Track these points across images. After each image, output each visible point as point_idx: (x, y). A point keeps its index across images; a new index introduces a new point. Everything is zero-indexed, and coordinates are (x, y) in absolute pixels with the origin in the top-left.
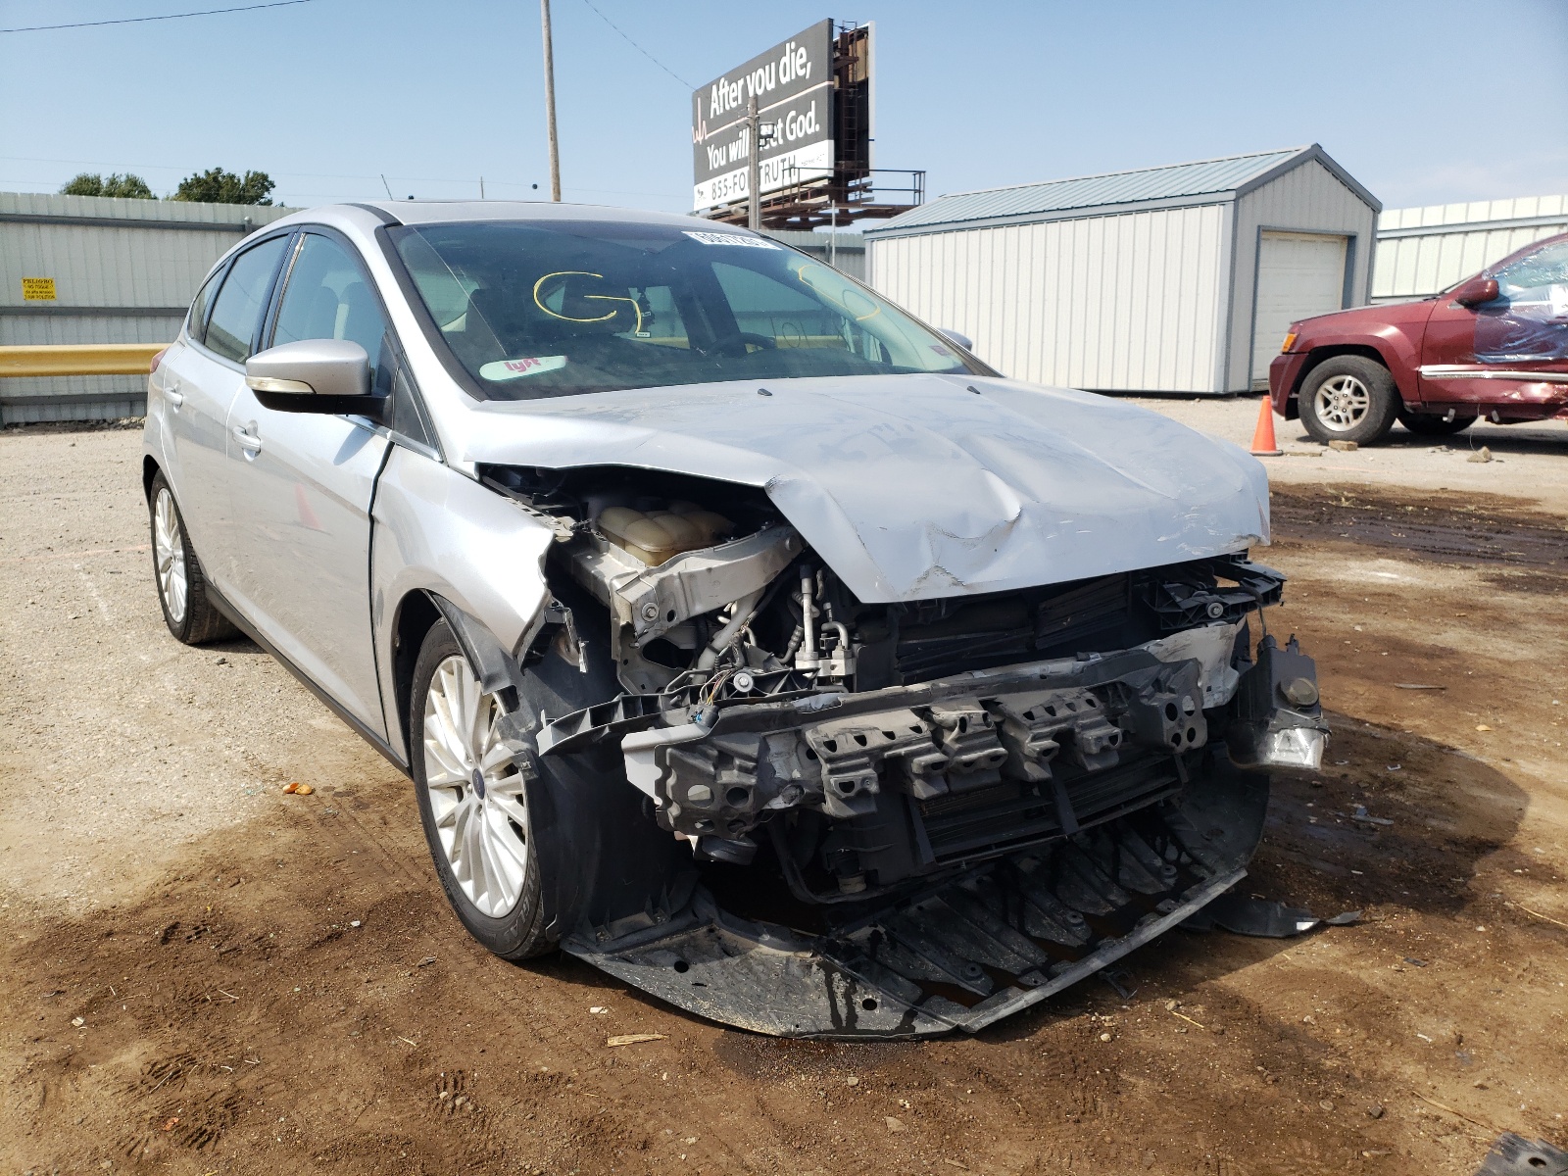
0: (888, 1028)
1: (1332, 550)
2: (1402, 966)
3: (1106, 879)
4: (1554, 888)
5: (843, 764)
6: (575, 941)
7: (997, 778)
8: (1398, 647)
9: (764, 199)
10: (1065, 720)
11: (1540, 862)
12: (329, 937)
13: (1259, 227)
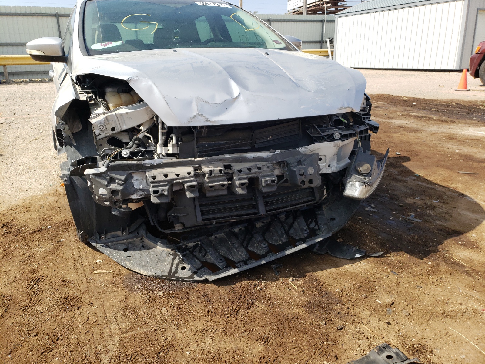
0: (185, 277)
1: (466, 123)
2: (389, 274)
3: (283, 232)
4: (471, 250)
5: (156, 184)
6: (93, 238)
7: (225, 192)
8: (468, 158)
9: (308, 6)
10: (255, 173)
11: (472, 240)
12: (38, 230)
13: (478, 9)
